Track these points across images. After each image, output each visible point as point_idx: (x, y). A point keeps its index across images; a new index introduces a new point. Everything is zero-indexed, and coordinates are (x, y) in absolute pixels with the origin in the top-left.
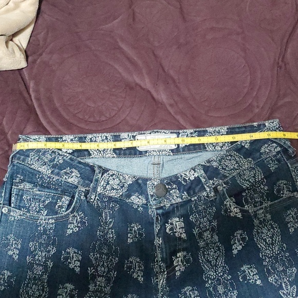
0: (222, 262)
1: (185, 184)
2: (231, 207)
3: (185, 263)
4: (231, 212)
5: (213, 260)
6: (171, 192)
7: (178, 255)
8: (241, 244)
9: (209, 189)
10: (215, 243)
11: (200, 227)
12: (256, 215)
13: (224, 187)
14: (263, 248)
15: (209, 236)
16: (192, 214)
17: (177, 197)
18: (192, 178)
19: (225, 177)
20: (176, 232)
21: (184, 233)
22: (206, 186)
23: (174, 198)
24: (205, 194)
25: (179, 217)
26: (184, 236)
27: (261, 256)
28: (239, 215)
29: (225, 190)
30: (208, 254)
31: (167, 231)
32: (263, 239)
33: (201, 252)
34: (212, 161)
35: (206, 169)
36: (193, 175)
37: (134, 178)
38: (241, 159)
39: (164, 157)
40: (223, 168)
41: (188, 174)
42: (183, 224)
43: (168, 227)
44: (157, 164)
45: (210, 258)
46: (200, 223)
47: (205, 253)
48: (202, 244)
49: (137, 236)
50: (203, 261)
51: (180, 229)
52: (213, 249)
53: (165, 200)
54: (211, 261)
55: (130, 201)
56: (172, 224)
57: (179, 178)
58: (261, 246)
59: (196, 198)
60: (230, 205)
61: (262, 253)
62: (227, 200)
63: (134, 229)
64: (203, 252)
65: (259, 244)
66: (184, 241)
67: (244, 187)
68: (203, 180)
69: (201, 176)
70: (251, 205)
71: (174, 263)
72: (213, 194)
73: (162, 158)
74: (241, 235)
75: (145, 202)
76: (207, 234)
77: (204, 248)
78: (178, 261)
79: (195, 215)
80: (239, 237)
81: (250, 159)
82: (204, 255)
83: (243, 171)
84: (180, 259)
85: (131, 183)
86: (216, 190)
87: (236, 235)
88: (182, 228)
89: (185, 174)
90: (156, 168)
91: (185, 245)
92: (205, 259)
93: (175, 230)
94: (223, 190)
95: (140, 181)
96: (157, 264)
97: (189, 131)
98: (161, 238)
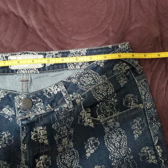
0: (77, 164)
1: (49, 97)
2: (85, 117)
3: (45, 166)
4: (84, 122)
5: (69, 163)
6: (36, 105)
7: (40, 158)
8: (93, 148)
9: (68, 102)
10: (70, 149)
11: (60, 134)
12: (106, 124)
13: (82, 100)
14: (112, 151)
15: (67, 142)
16: (54, 123)
17: (41, 109)
18: (56, 92)
19: (83, 91)
20: (39, 139)
21: (46, 139)
22: (66, 100)
23: (39, 110)
24: (65, 106)
25: (42, 126)
26: (46, 142)
27: (110, 158)
28: (92, 125)
29: (82, 102)
30: (64, 158)
31: (32, 138)
32: (113, 144)
33: (59, 156)
34: (72, 78)
35: (67, 85)
36: (57, 89)
37: (6, 92)
38: (96, 76)
39: (32, 75)
40: (81, 84)
41: (52, 89)
42: (46, 132)
43: (33, 134)
44: (25, 81)
45: (66, 161)
46: (61, 130)
47: (62, 157)
48: (60, 149)
49: (7, 142)
50: (59, 164)
51: (43, 136)
52: (69, 153)
53: (30, 113)
54: (67, 164)
55: (2, 112)
56: (36, 132)
57: (44, 93)
58: (110, 149)
59: (58, 109)
60: (84, 116)
61: (111, 155)
62: (83, 111)
63: (4, 136)
64: (61, 157)
65: (109, 148)
66: (46, 146)
67: (98, 100)
68: (64, 94)
69: (63, 91)
70: (103, 115)
71: (37, 165)
72: (71, 106)
73: (30, 75)
74: (94, 141)
75: (14, 113)
76: (65, 141)
77: (61, 152)
78: (40, 163)
79: (57, 123)
80: (92, 143)
81: (104, 76)
82: (61, 159)
83: (98, 86)
84: (42, 161)
85: (3, 97)
86: (74, 103)
87: (89, 141)
88: (45, 135)
89: (50, 89)
90: (24, 84)
91: (46, 150)
92: (62, 163)
93: (38, 137)
94: (80, 102)
95: (10, 96)
96: (22, 166)
97: (54, 53)
98: (26, 145)
